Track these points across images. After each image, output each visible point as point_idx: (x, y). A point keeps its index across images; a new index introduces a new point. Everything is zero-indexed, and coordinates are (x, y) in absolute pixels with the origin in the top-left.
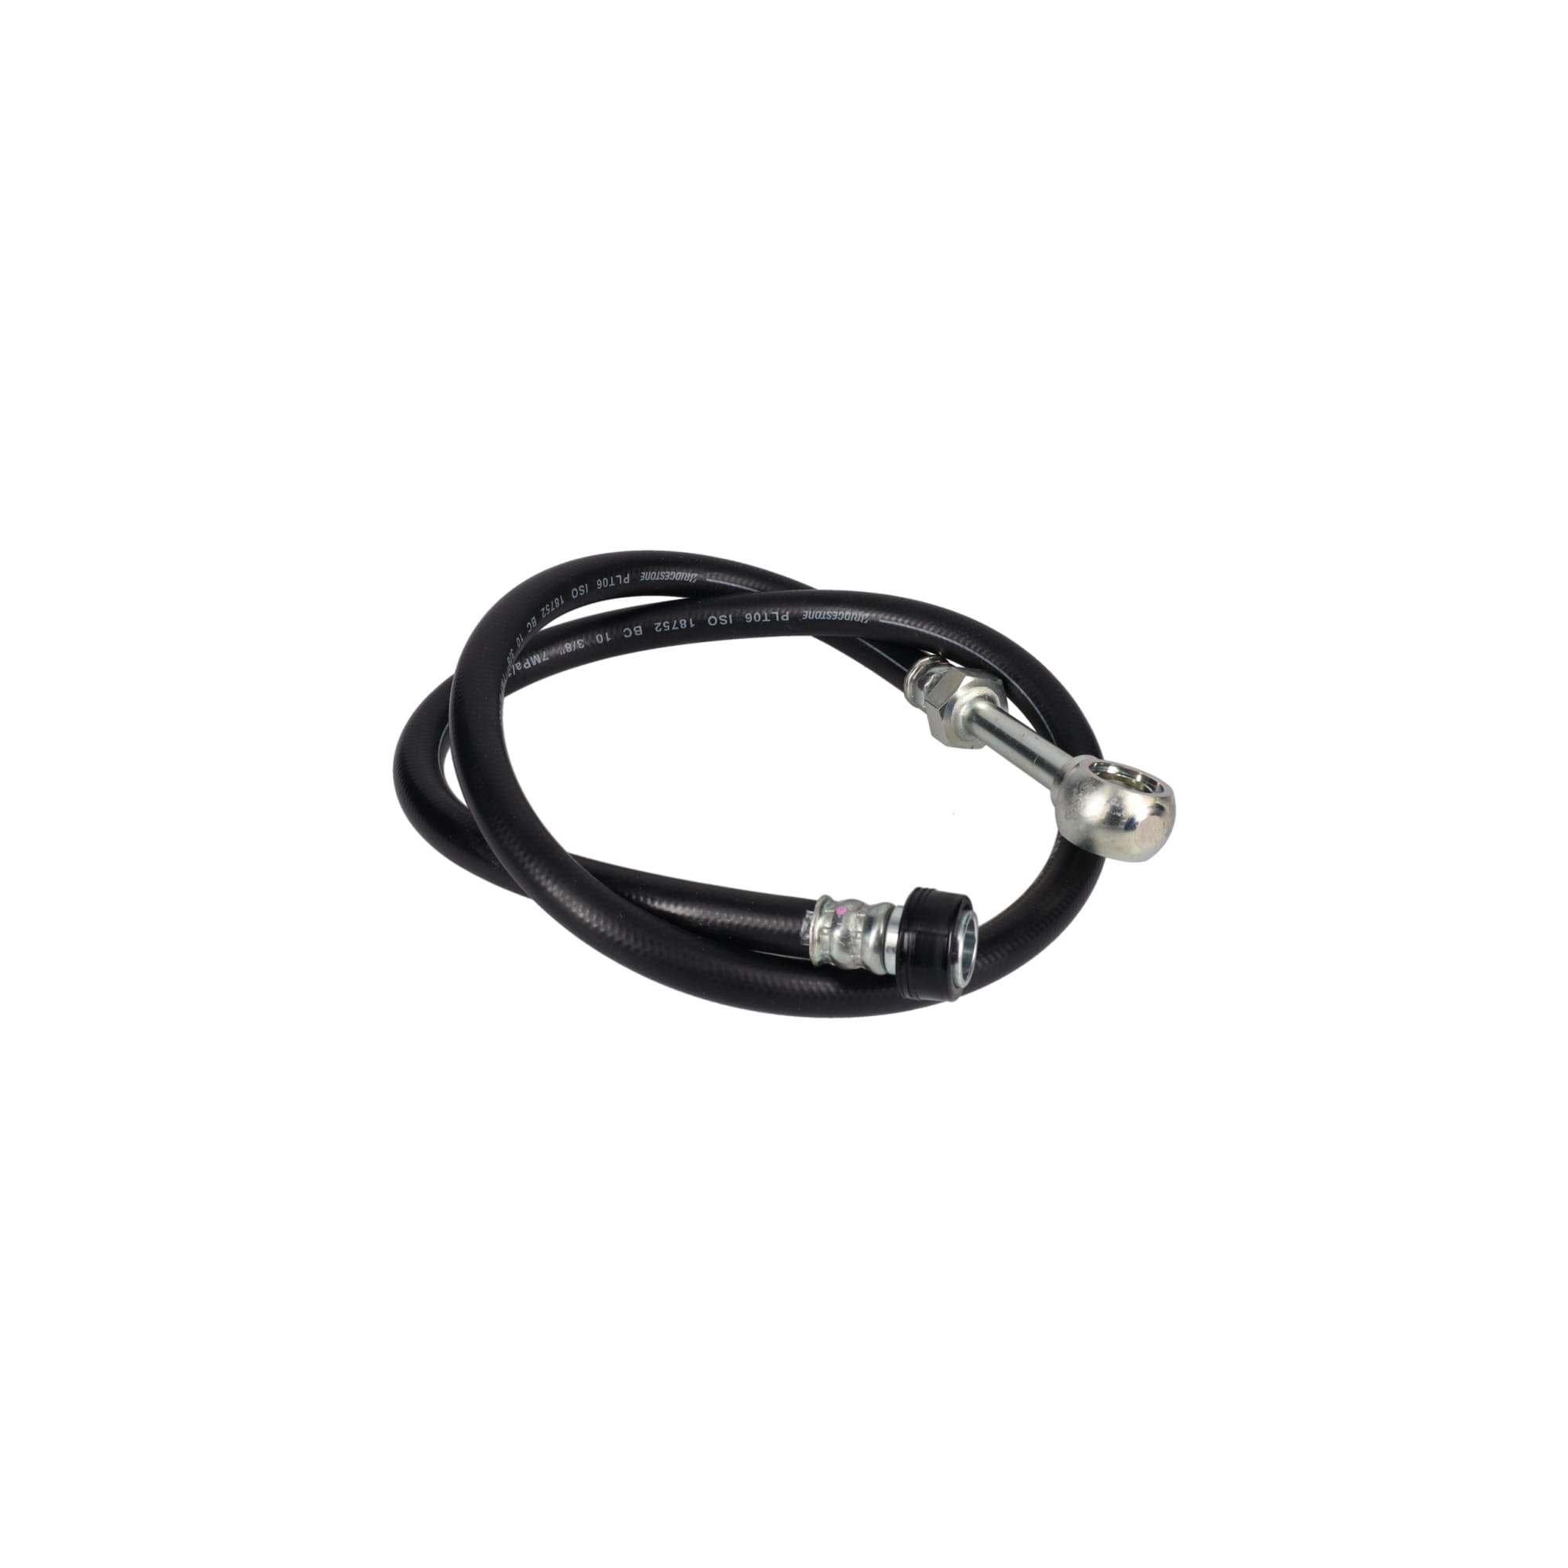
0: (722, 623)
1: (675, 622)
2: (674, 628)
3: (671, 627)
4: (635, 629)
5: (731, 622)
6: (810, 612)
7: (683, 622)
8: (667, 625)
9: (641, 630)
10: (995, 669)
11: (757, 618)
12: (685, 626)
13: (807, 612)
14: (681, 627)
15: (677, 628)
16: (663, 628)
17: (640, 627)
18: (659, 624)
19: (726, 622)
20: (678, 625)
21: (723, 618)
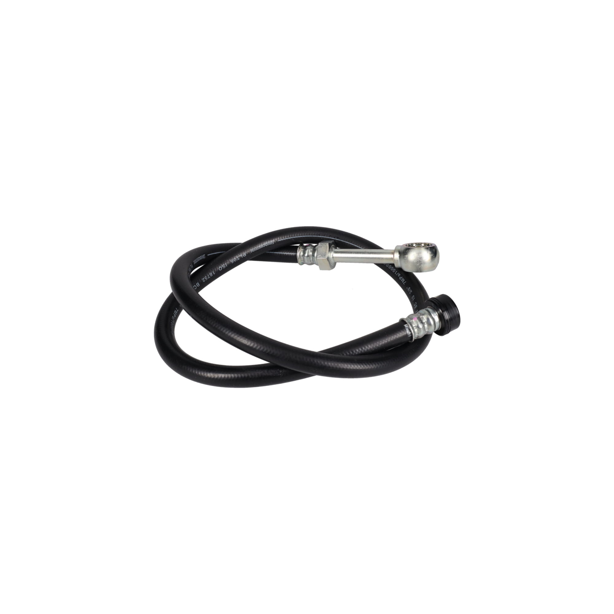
0: (224, 268)
1: (208, 275)
2: (209, 278)
3: (208, 278)
4: (197, 285)
5: (227, 266)
6: (253, 249)
7: (211, 274)
8: (206, 278)
9: (199, 284)
10: (328, 238)
11: (235, 260)
12: (212, 275)
13: (251, 250)
14: (211, 276)
15: (210, 277)
16: (205, 279)
17: (198, 283)
18: (203, 279)
19: (225, 266)
20: (210, 276)
21: (223, 266)
